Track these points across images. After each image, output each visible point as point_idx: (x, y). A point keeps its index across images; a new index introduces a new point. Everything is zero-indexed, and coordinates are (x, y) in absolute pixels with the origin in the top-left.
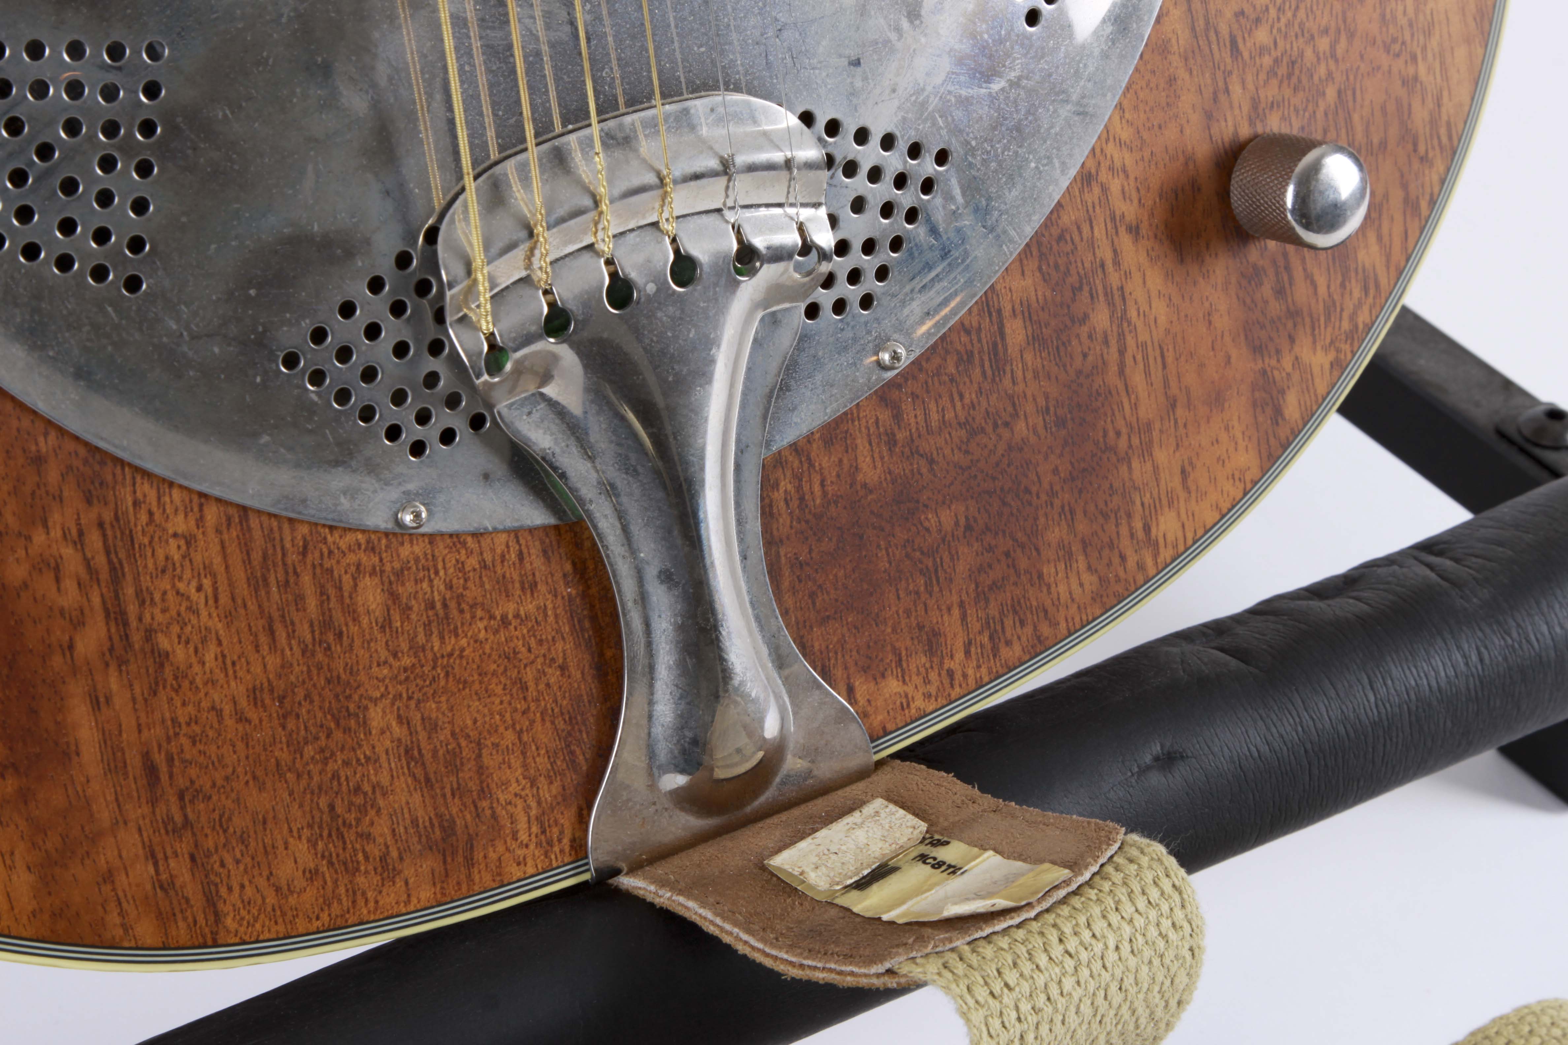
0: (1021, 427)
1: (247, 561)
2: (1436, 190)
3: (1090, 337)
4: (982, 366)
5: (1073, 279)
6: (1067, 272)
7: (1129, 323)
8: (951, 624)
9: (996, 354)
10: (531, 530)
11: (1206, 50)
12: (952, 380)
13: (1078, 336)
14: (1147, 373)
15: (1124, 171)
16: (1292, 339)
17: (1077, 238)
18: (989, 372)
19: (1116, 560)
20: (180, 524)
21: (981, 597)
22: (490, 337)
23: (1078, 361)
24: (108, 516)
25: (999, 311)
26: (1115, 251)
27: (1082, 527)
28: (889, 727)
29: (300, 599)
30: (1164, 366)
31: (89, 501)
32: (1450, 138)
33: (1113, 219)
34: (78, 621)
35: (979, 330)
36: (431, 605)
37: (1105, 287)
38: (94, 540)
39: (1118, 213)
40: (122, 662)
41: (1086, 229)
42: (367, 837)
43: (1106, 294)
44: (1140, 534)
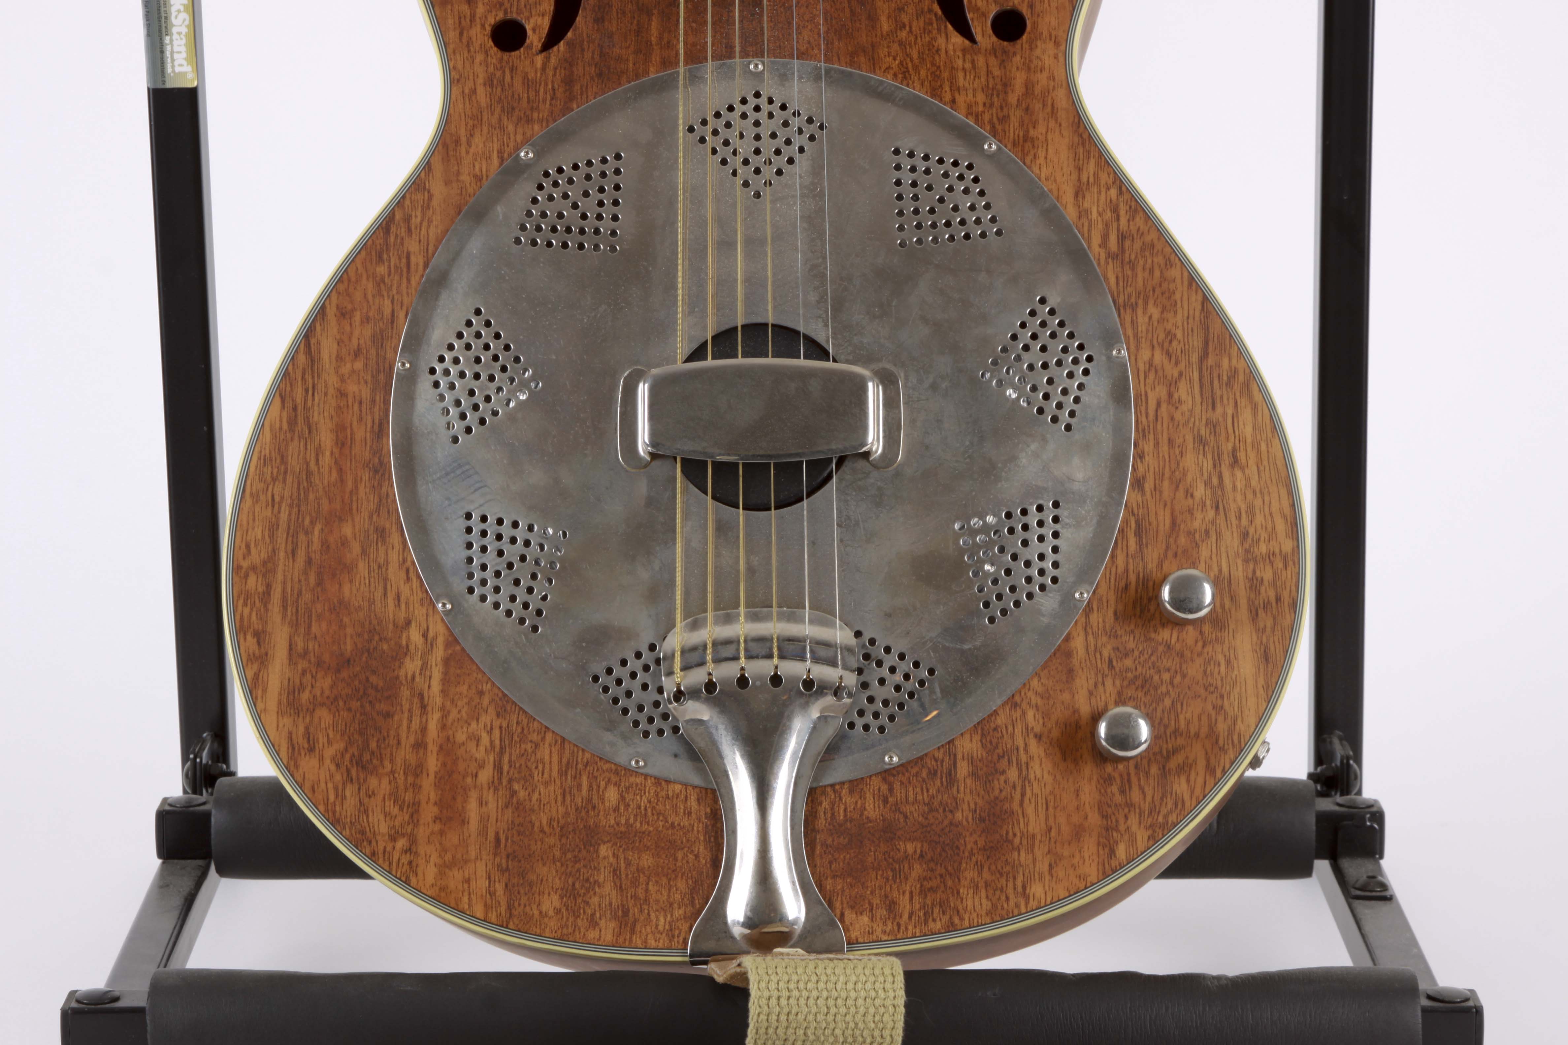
0: (959, 815)
1: (560, 762)
2: (1227, 766)
3: (1005, 782)
4: (942, 779)
5: (1000, 751)
6: (996, 747)
7: (1029, 782)
8: (904, 903)
9: (950, 775)
10: (694, 787)
11: (1094, 661)
12: (924, 780)
13: (998, 780)
14: (1036, 809)
15: (1037, 706)
16: (1126, 817)
17: (1004, 732)
18: (945, 783)
19: (1003, 898)
20: (535, 737)
21: (923, 892)
22: (679, 686)
23: (997, 792)
24: (504, 725)
25: (955, 755)
26: (1026, 744)
27: (986, 875)
28: (860, 940)
29: (579, 786)
30: (1047, 809)
31: (498, 715)
32: (1240, 742)
33: (1027, 728)
34: (481, 766)
35: (942, 761)
36: (639, 807)
37: (1017, 760)
38: (496, 733)
39: (1030, 726)
40: (496, 789)
41: (1010, 728)
42: (587, 903)
43: (1017, 764)
44: (1020, 889)
